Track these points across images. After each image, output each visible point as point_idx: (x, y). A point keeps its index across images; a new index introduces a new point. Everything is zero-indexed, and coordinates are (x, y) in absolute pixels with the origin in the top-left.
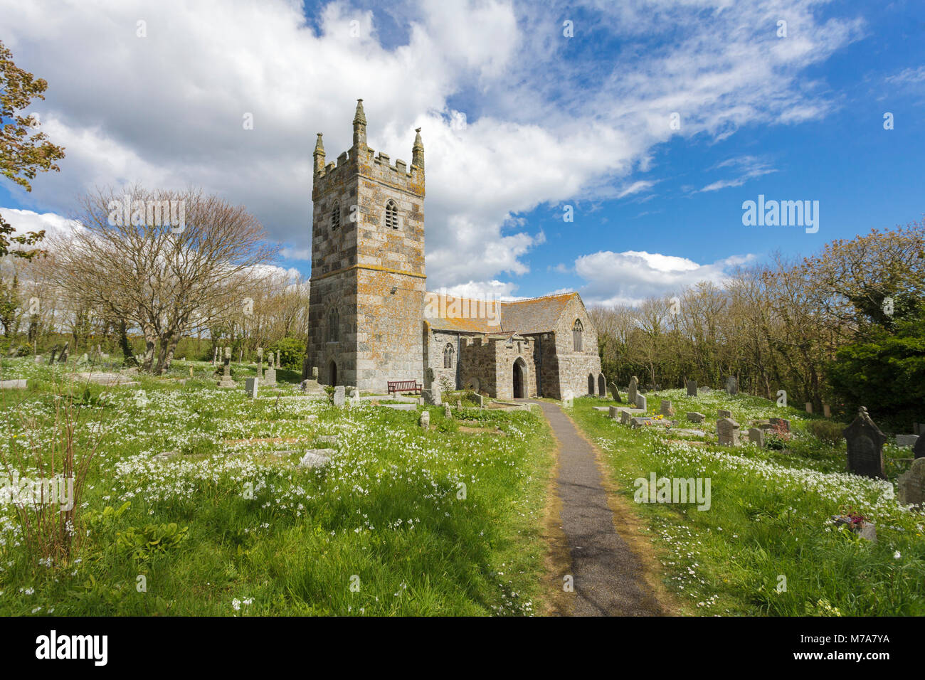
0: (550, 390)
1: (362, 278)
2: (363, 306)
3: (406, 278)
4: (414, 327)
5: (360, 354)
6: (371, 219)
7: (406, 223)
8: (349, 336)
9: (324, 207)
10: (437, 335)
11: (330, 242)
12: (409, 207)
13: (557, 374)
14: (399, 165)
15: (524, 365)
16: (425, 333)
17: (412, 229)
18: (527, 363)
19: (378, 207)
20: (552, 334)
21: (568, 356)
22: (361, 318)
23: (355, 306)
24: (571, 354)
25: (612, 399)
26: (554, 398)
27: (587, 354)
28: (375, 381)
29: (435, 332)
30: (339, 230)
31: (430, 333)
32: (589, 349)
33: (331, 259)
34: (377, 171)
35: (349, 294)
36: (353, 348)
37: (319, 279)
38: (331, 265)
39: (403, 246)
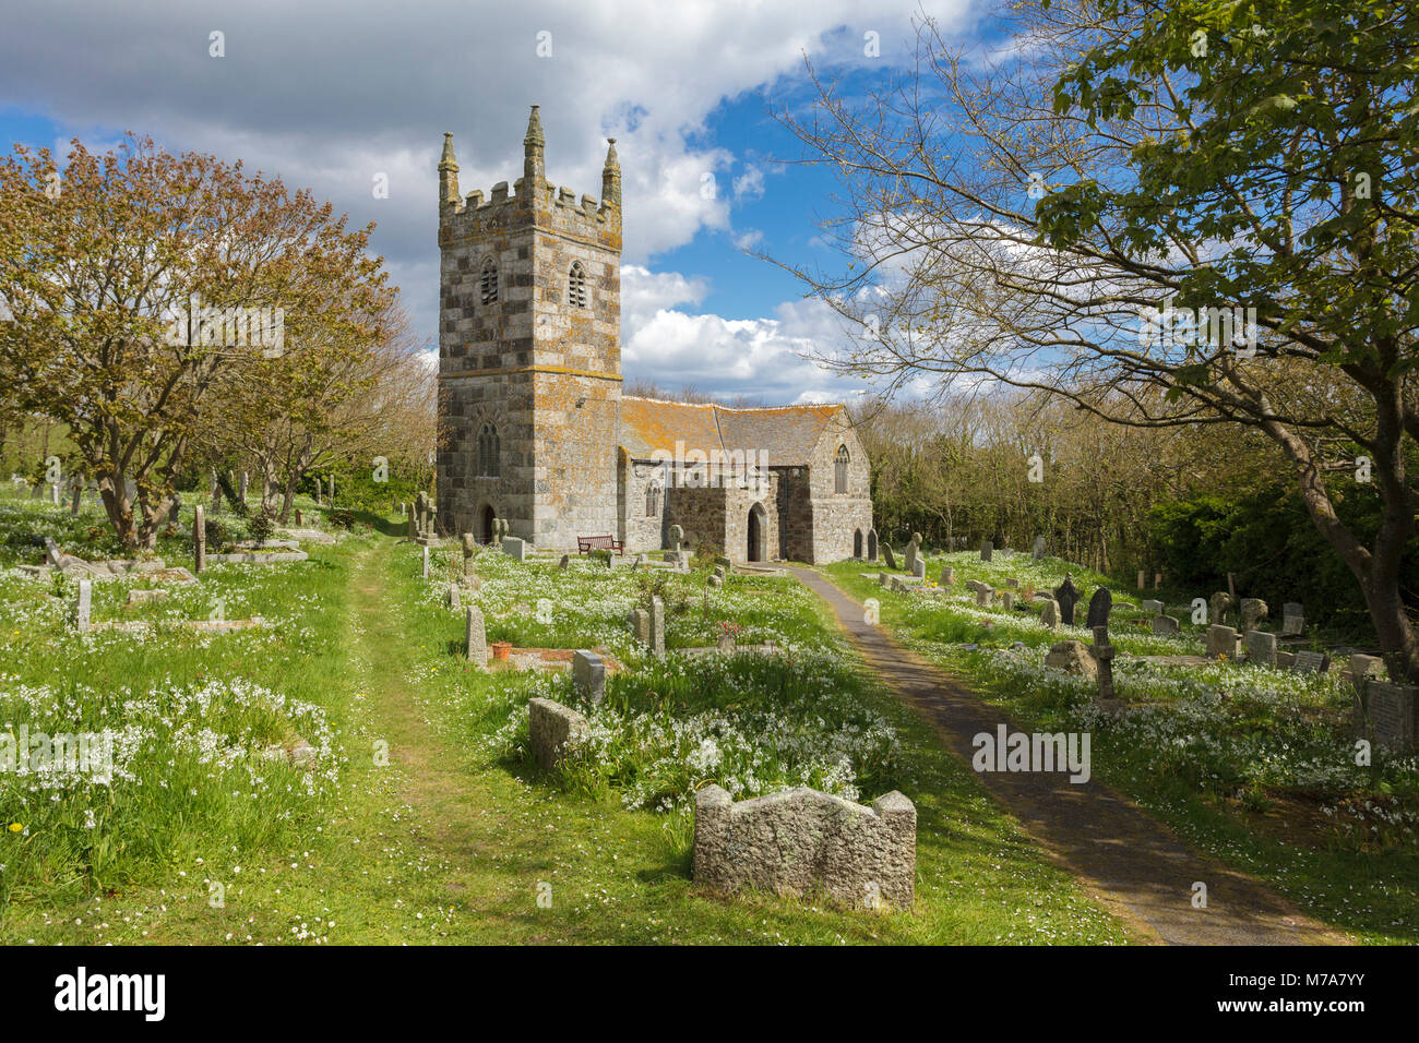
0: (799, 550)
1: (541, 386)
2: (541, 428)
3: (595, 382)
4: (606, 455)
5: (538, 498)
6: (551, 296)
7: (596, 296)
8: (519, 470)
9: (463, 263)
10: (638, 467)
11: (479, 323)
12: (600, 271)
13: (811, 527)
14: (587, 205)
15: (762, 512)
16: (621, 464)
17: (604, 305)
18: (767, 510)
19: (559, 276)
20: (805, 468)
21: (826, 501)
22: (539, 445)
23: (531, 427)
24: (831, 497)
25: (884, 564)
26: (804, 561)
27: (853, 496)
28: (556, 535)
29: (636, 463)
30: (496, 307)
31: (629, 464)
32: (856, 490)
33: (481, 349)
34: (560, 219)
35: (520, 409)
36: (527, 488)
37: (457, 378)
38: (480, 360)
39: (592, 333)
